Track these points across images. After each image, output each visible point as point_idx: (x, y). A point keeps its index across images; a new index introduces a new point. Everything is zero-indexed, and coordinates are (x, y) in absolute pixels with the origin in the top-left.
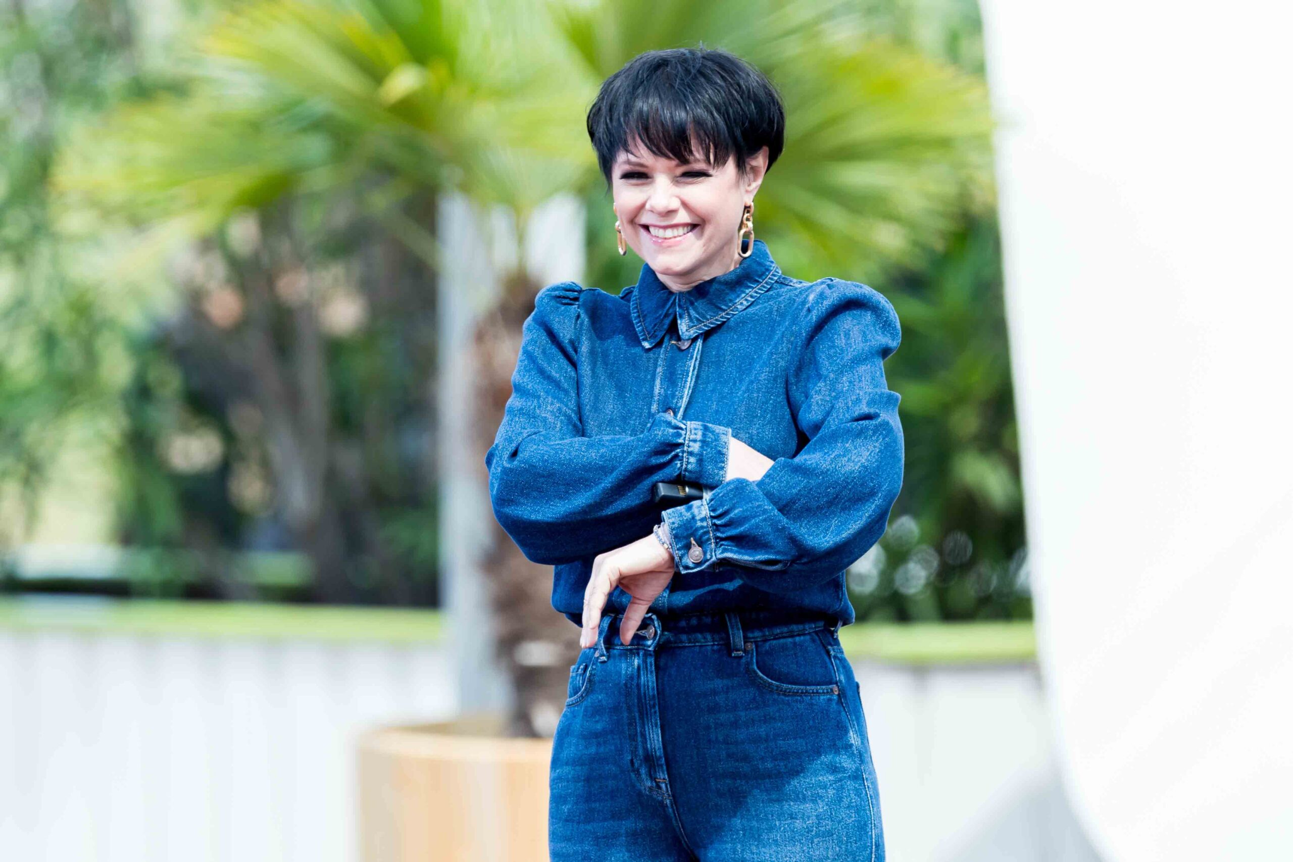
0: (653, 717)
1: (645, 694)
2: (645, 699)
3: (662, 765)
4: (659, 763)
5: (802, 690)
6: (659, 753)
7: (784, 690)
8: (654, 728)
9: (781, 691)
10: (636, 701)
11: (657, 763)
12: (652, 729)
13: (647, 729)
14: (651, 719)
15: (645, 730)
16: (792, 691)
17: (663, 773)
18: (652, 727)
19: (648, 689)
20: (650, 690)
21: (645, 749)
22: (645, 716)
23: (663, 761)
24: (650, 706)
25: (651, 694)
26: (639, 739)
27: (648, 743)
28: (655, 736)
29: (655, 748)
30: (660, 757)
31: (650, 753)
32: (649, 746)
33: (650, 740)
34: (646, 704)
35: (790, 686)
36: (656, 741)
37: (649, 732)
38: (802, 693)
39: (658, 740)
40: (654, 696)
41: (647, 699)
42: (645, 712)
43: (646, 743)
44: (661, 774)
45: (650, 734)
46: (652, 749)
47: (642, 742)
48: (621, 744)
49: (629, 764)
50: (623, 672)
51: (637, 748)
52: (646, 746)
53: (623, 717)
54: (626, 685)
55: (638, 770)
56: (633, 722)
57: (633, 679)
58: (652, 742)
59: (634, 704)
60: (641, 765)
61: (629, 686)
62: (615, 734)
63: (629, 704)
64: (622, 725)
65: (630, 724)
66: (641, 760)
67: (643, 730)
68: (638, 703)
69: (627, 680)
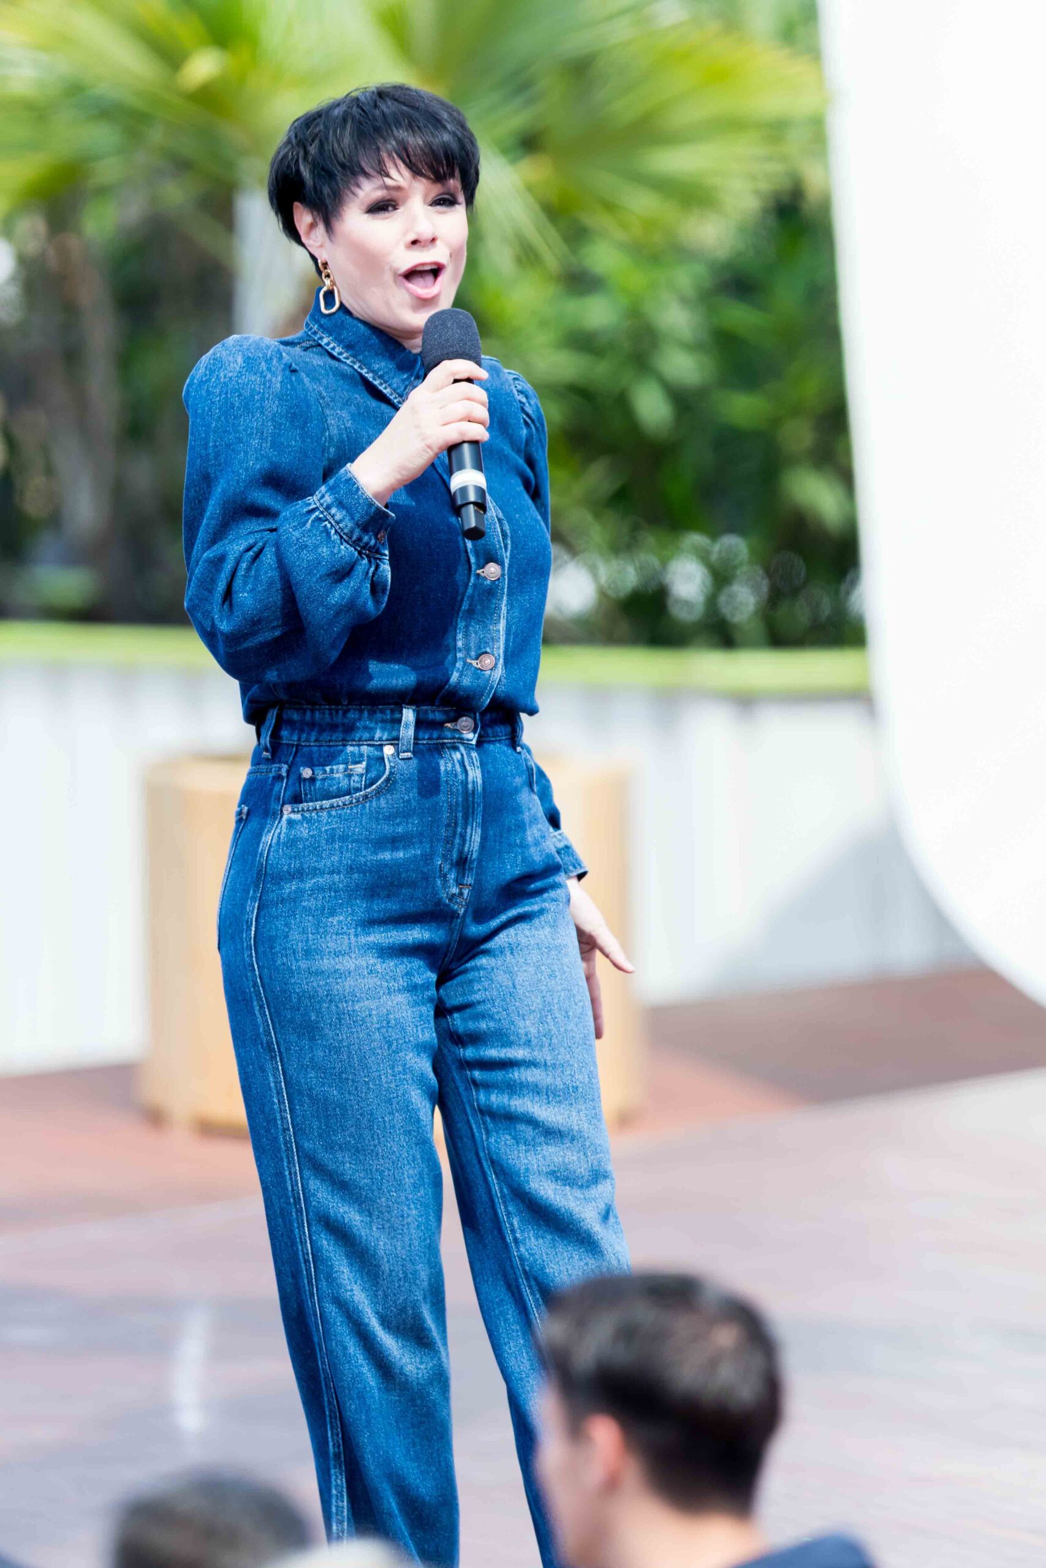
0: (478, 817)
1: (473, 791)
2: (473, 797)
3: (472, 869)
6: (475, 855)
10: (460, 799)
11: (469, 866)
13: (469, 830)
14: (476, 819)
15: (466, 830)
17: (472, 877)
21: (461, 852)
22: (471, 816)
23: (474, 865)
24: (477, 805)
26: (457, 841)
27: (467, 845)
28: (477, 837)
29: (472, 851)
30: (474, 860)
31: (463, 857)
32: (466, 849)
33: (470, 841)
34: (473, 803)
37: (472, 833)
39: (476, 842)
40: (480, 793)
41: (476, 797)
42: (471, 811)
43: (464, 845)
44: (470, 878)
45: (471, 836)
46: (468, 852)
47: (459, 844)
48: (432, 847)
49: (438, 869)
50: (442, 768)
51: (451, 851)
52: (463, 848)
53: (442, 817)
54: (447, 782)
55: (445, 876)
56: (452, 825)
57: (456, 776)
58: (472, 843)
59: (456, 802)
60: (450, 870)
61: (451, 783)
62: (425, 837)
63: (451, 802)
64: (438, 826)
65: (448, 825)
66: (452, 864)
67: (464, 831)
68: (463, 801)
69: (449, 777)
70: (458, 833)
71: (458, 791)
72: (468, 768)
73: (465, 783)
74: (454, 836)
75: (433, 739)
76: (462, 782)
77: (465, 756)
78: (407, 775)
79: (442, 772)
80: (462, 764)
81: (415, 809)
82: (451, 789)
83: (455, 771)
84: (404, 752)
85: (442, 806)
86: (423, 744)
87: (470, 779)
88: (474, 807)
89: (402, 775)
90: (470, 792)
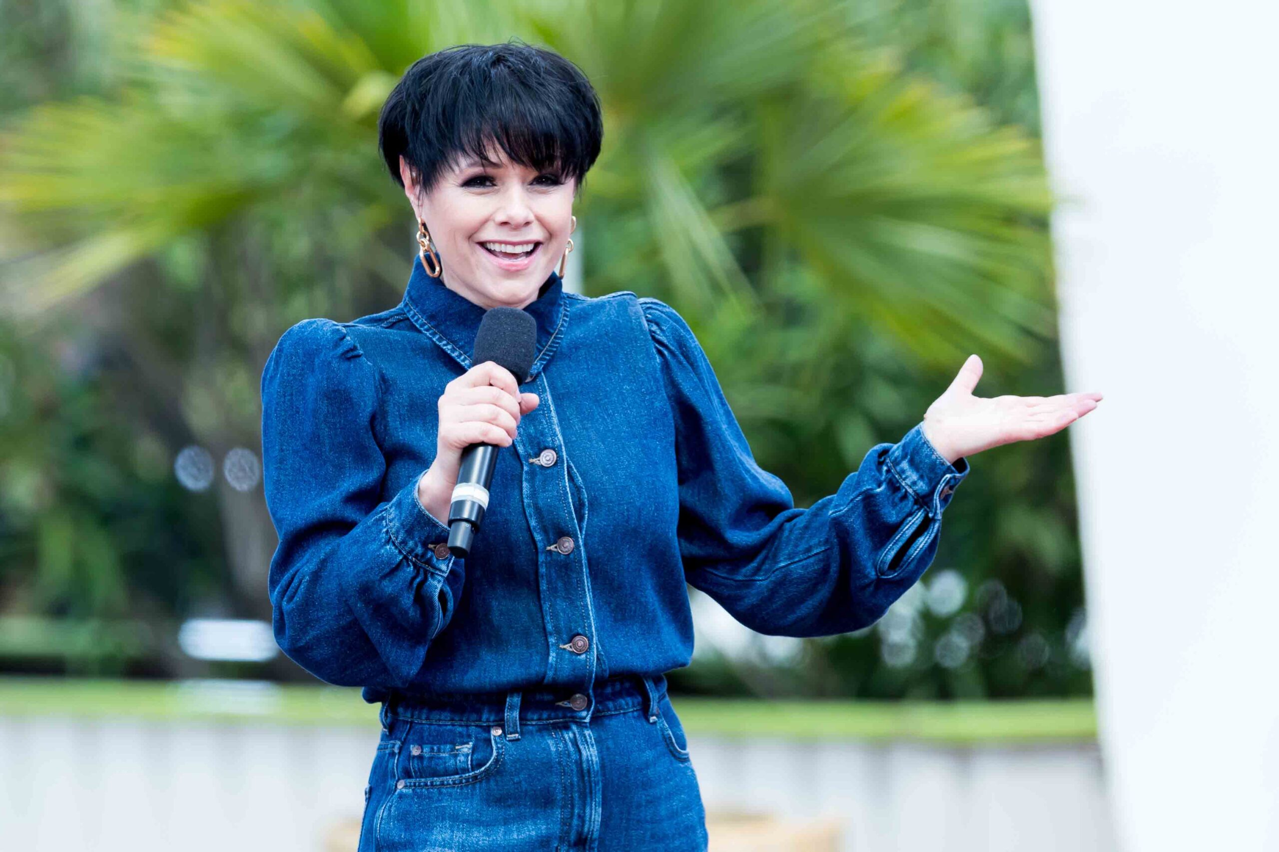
0: (597, 796)
8: (597, 808)
11: (590, 846)
14: (595, 798)
15: (584, 811)
23: (596, 844)
24: (595, 784)
30: (595, 840)
31: (584, 835)
36: (596, 823)
37: (591, 813)
39: (598, 821)
41: (593, 776)
45: (591, 815)
47: (578, 826)
48: (545, 829)
50: (553, 749)
51: (569, 833)
52: (582, 827)
53: (554, 799)
54: (559, 763)
56: (568, 805)
57: (569, 755)
58: (592, 823)
59: (572, 784)
60: (568, 851)
61: (565, 763)
62: (540, 819)
63: (564, 783)
65: (563, 806)
66: (569, 846)
67: (582, 812)
68: (578, 781)
69: (561, 758)
70: (576, 814)
71: (572, 770)
72: (581, 747)
74: (572, 817)
75: (543, 720)
76: (576, 762)
77: (577, 736)
78: (516, 755)
79: (553, 753)
80: (575, 743)
81: (526, 791)
82: (564, 770)
83: (567, 750)
84: (511, 733)
85: (555, 788)
86: (534, 723)
87: (584, 758)
88: (591, 787)
89: (510, 756)
90: (585, 771)
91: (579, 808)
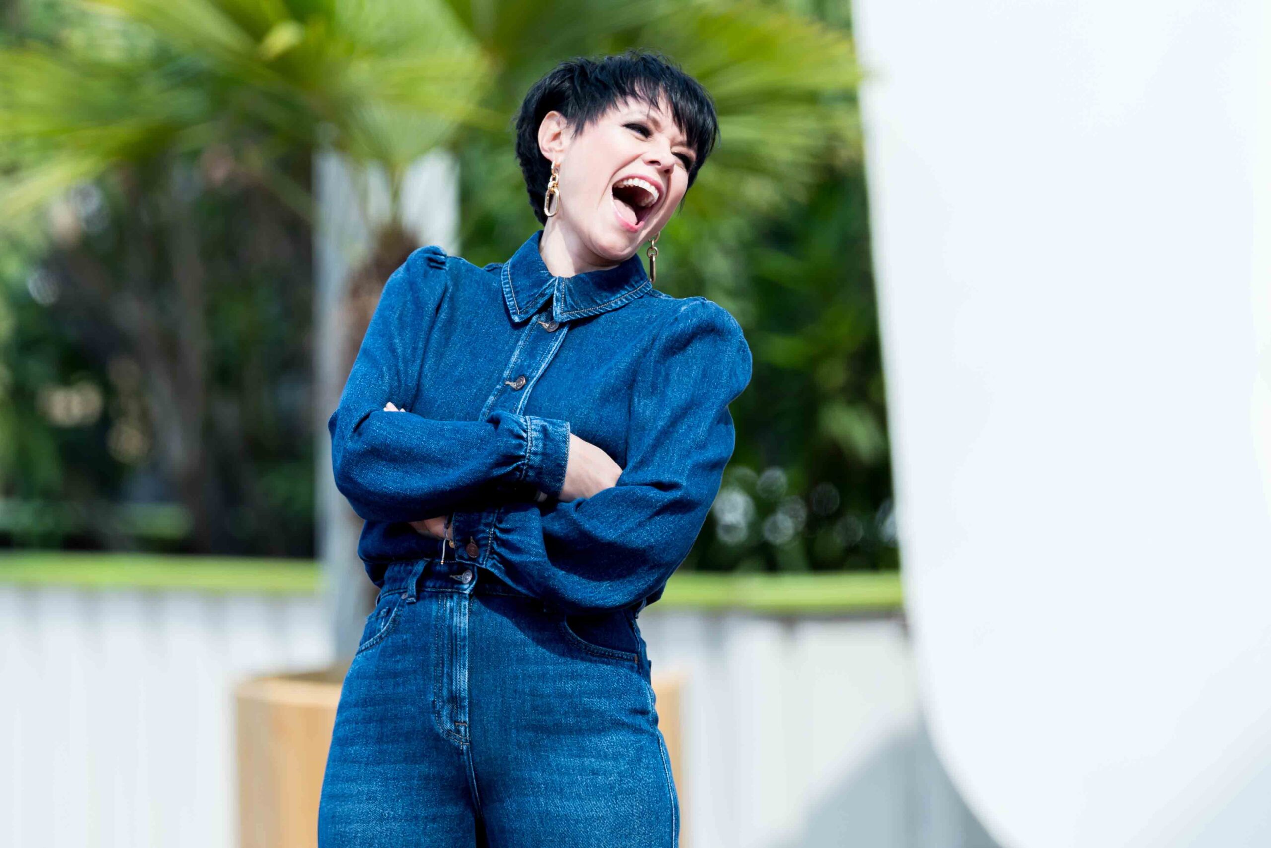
0: (462, 658)
1: (456, 635)
2: (456, 641)
3: (464, 707)
4: (462, 704)
5: (609, 652)
6: (465, 694)
7: (592, 649)
8: (462, 669)
9: (589, 650)
10: (445, 642)
11: (460, 705)
12: (460, 670)
13: (454, 670)
14: (460, 659)
15: (452, 669)
16: (600, 651)
17: (464, 716)
18: (460, 667)
19: (460, 630)
20: (462, 632)
21: (450, 691)
22: (454, 656)
23: (466, 704)
24: (460, 648)
25: (462, 634)
26: (445, 680)
27: (454, 684)
28: (462, 677)
29: (460, 689)
30: (464, 698)
31: (454, 695)
32: (454, 687)
33: (456, 681)
34: (456, 645)
35: (598, 647)
36: (462, 683)
37: (456, 673)
38: (609, 655)
39: (464, 681)
40: (465, 637)
41: (459, 640)
43: (452, 684)
44: (462, 716)
45: (456, 676)
46: (456, 690)
47: (447, 685)
48: (424, 684)
49: (431, 706)
50: (434, 614)
51: (442, 689)
52: (452, 688)
53: (430, 657)
54: (436, 626)
55: (439, 713)
56: (440, 663)
57: (445, 621)
58: (458, 682)
59: (443, 645)
60: (443, 707)
61: (439, 627)
62: (419, 675)
63: (437, 644)
64: (428, 666)
65: (437, 665)
66: (443, 702)
67: (450, 671)
68: (448, 644)
69: (438, 622)
70: (445, 672)
71: (444, 634)
72: (455, 614)
73: (450, 628)
74: (443, 676)
75: (436, 588)
76: (448, 626)
77: (456, 605)
79: (433, 616)
80: (452, 610)
82: (439, 632)
83: (444, 616)
84: (410, 597)
85: (430, 647)
86: (428, 591)
87: (454, 625)
89: (404, 617)
91: (448, 668)
